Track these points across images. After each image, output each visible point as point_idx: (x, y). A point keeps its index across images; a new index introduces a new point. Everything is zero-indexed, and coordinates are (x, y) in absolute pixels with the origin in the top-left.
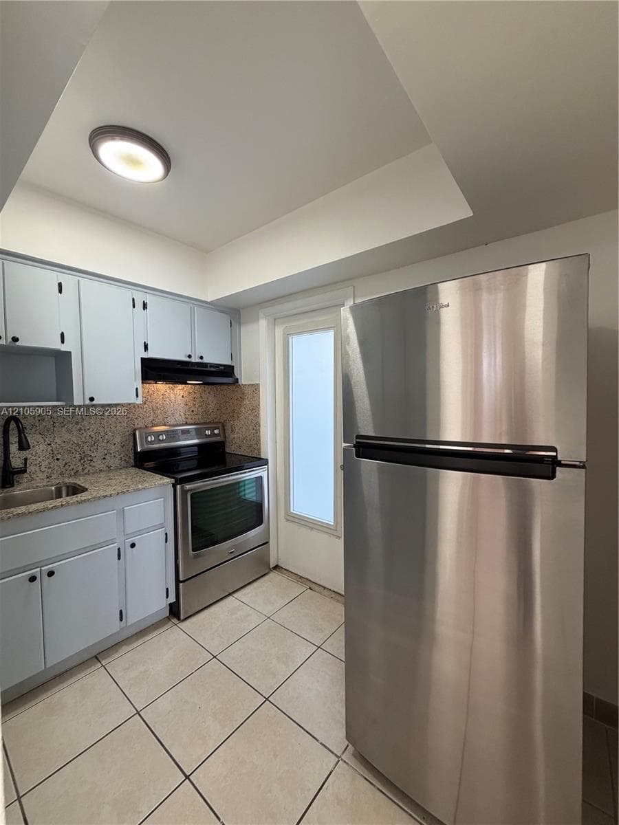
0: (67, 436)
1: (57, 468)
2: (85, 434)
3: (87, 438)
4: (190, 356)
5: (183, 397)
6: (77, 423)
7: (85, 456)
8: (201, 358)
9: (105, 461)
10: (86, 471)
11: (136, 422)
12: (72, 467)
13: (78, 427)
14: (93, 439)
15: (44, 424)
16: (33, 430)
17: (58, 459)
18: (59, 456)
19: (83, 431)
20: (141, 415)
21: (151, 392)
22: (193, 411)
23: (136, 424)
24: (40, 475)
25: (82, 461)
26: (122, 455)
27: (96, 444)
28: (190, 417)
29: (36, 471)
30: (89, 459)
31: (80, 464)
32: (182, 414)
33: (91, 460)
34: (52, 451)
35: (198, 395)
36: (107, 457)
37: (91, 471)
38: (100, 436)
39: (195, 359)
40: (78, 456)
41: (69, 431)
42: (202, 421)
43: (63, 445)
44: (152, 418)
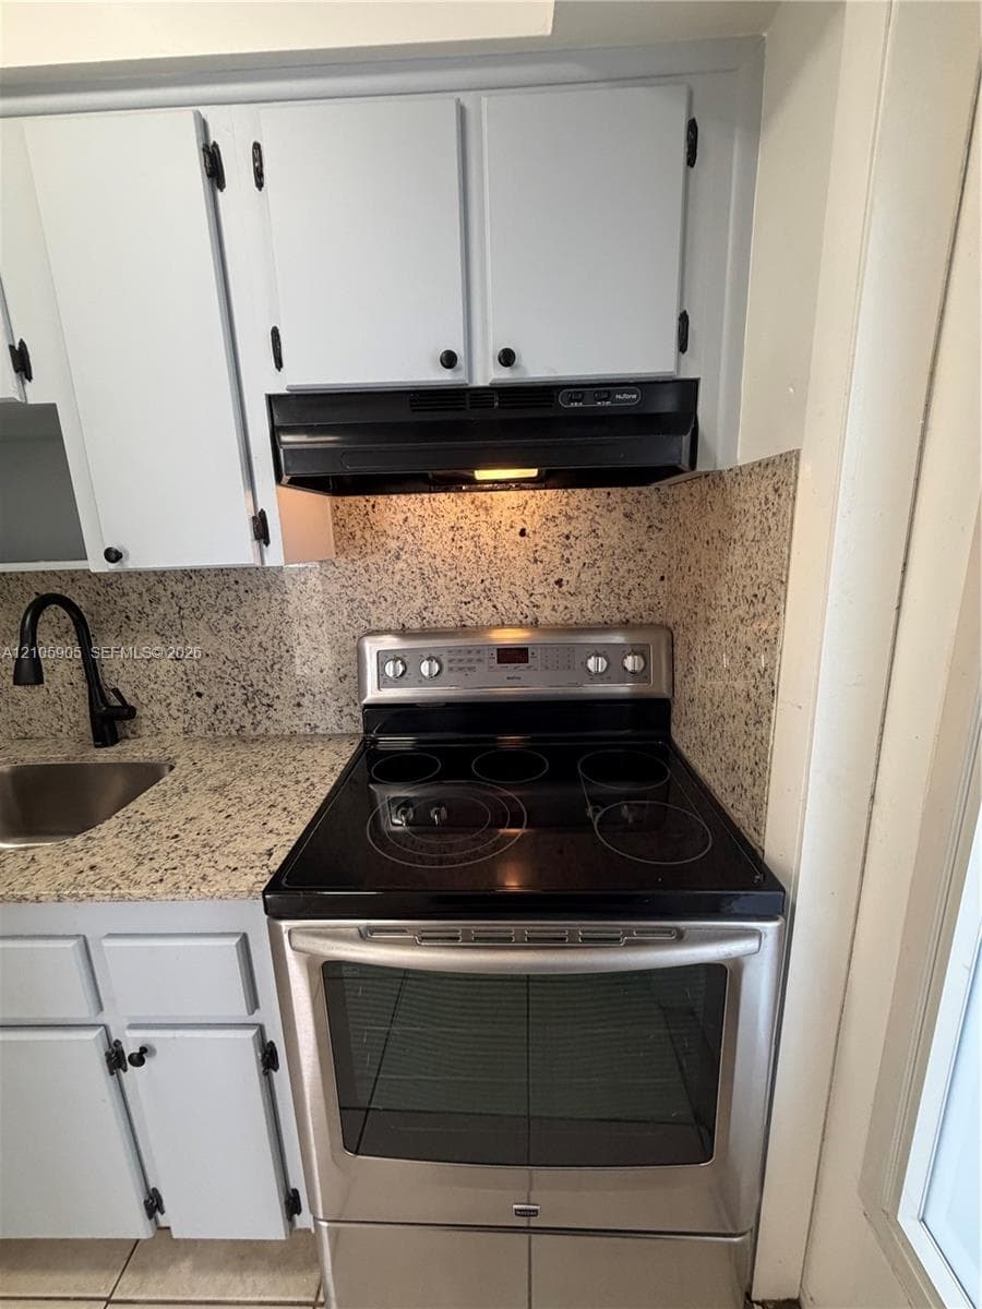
0: (211, 643)
1: (200, 715)
2: (247, 641)
3: (255, 649)
4: (449, 360)
5: (523, 533)
6: (228, 610)
7: (255, 693)
8: (507, 358)
9: (303, 710)
10: (261, 730)
11: (375, 613)
12: (230, 715)
13: (232, 620)
14: (269, 653)
15: (161, 610)
16: (143, 623)
17: (199, 695)
18: (201, 688)
19: (243, 632)
20: (385, 593)
21: (413, 521)
22: (559, 582)
23: (373, 619)
24: (171, 724)
25: (250, 705)
26: (342, 702)
27: (276, 667)
28: (548, 602)
29: (161, 715)
30: (265, 701)
31: (245, 711)
32: (520, 592)
33: (269, 705)
34: (186, 674)
35: (581, 526)
36: (305, 701)
37: (272, 732)
38: (284, 648)
39: (486, 373)
40: (239, 693)
41: (214, 630)
42: (597, 618)
43: (205, 662)
44: (419, 603)
